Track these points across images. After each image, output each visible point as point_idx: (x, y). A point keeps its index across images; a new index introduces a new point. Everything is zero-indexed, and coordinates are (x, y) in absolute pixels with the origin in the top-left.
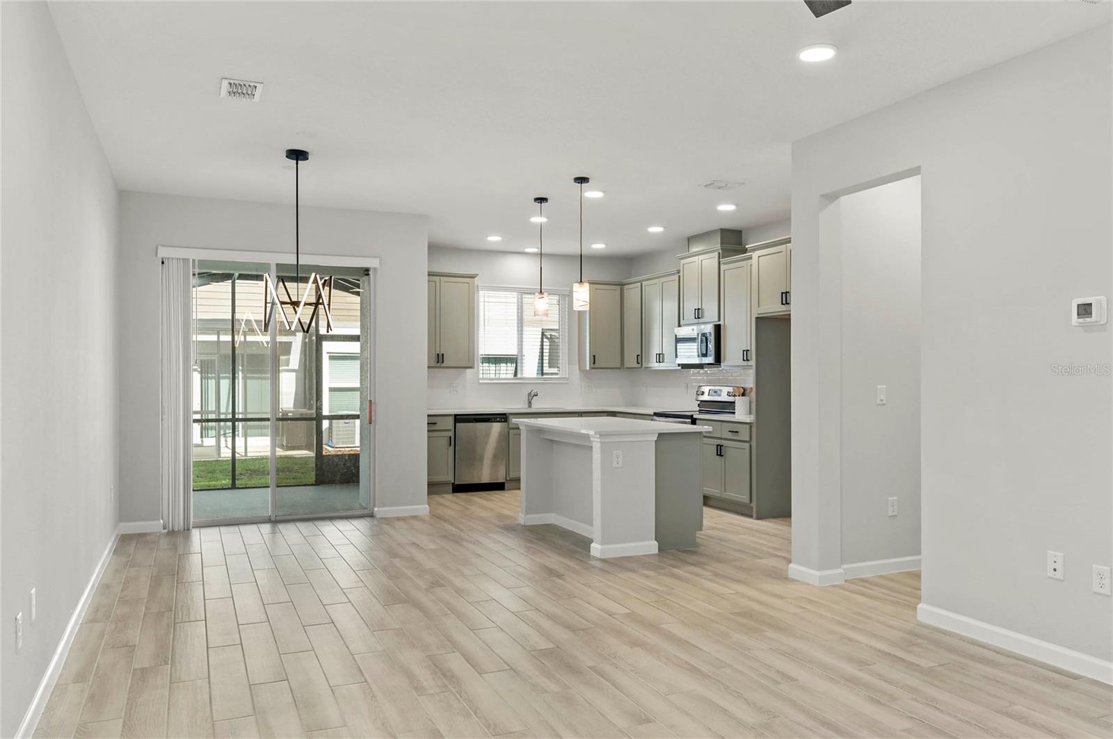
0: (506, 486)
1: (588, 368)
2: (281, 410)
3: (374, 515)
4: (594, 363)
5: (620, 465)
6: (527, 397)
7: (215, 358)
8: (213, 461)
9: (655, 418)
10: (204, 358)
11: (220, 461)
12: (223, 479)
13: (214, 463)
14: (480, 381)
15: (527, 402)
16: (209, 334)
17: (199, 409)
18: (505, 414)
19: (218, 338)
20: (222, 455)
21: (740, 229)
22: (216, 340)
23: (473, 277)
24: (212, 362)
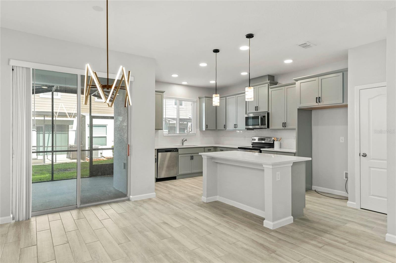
0: (177, 178)
1: (204, 129)
2: (69, 145)
3: (130, 199)
4: (207, 128)
5: (279, 180)
6: (182, 141)
7: (43, 126)
8: (42, 165)
9: (239, 149)
10: (38, 126)
11: (45, 165)
12: (46, 174)
13: (42, 166)
14: (164, 135)
15: (182, 143)
16: (40, 117)
17: (36, 145)
18: (177, 148)
19: (44, 118)
20: (46, 162)
21: (273, 75)
22: (43, 119)
23: (163, 92)
24: (42, 127)
